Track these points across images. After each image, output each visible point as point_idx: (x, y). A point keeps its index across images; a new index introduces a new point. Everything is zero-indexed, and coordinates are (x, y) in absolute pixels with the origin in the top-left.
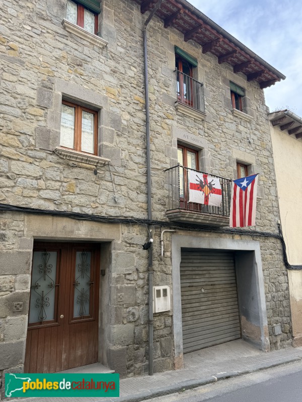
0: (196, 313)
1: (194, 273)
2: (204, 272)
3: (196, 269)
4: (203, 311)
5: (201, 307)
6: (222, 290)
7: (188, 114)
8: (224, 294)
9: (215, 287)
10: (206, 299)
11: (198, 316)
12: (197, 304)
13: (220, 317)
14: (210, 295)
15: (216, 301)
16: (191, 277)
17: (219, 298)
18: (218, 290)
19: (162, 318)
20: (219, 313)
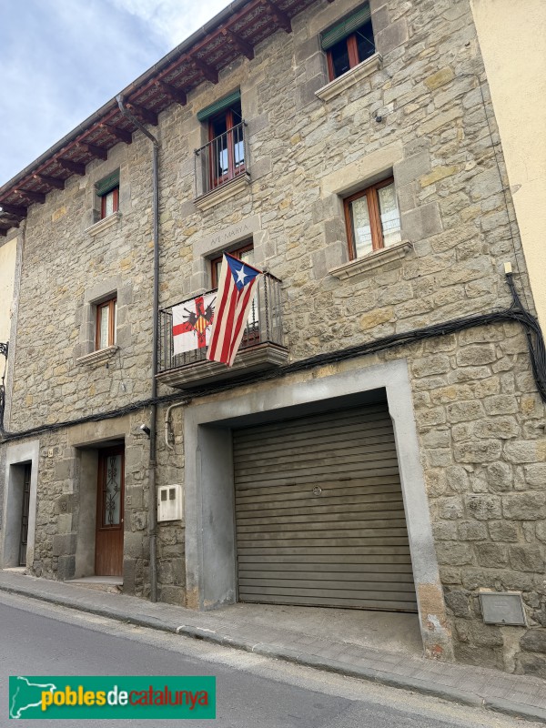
0: (301, 535)
1: (296, 459)
2: (320, 456)
3: (301, 451)
4: (317, 532)
5: (313, 525)
6: (371, 490)
7: (219, 202)
8: (377, 498)
9: (349, 484)
10: (324, 509)
11: (306, 541)
12: (303, 519)
13: (367, 550)
14: (337, 501)
15: (353, 514)
16: (289, 467)
17: (364, 507)
18: (359, 491)
19: (173, 530)
20: (361, 542)
